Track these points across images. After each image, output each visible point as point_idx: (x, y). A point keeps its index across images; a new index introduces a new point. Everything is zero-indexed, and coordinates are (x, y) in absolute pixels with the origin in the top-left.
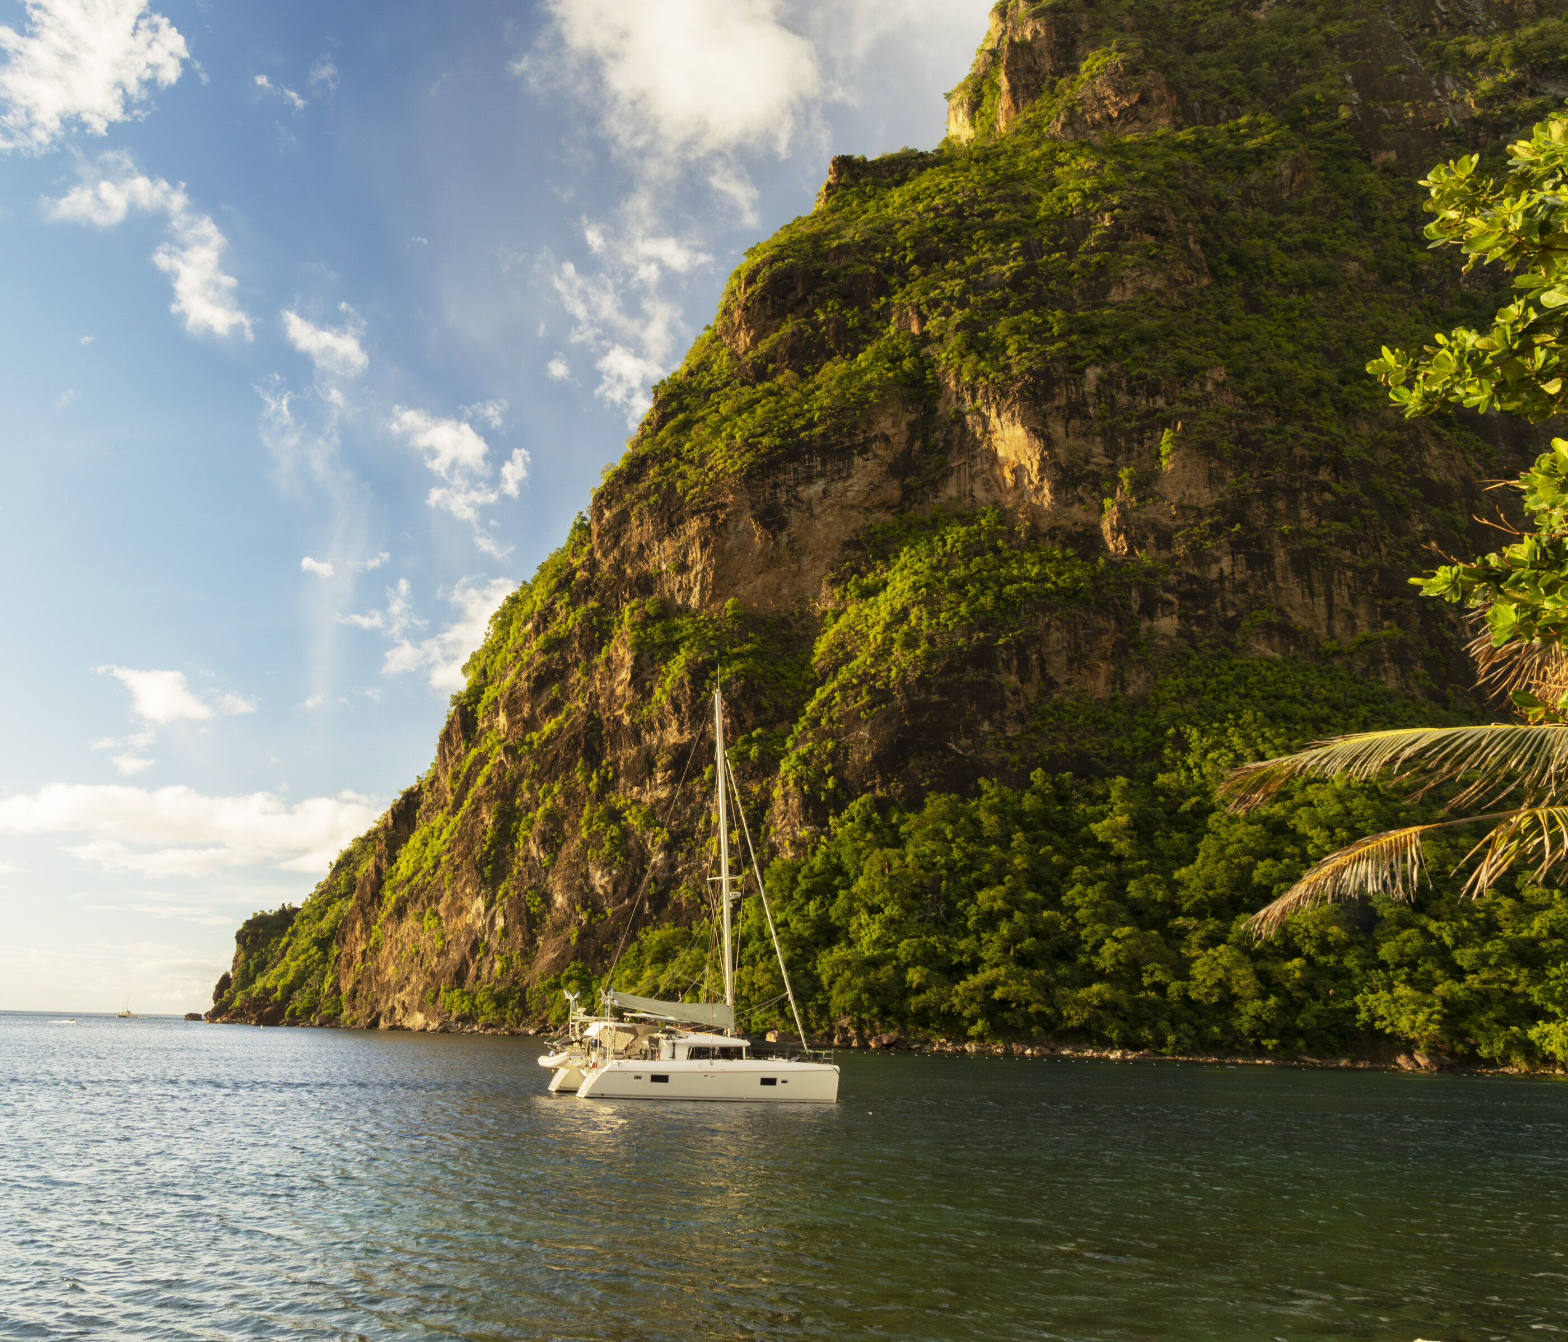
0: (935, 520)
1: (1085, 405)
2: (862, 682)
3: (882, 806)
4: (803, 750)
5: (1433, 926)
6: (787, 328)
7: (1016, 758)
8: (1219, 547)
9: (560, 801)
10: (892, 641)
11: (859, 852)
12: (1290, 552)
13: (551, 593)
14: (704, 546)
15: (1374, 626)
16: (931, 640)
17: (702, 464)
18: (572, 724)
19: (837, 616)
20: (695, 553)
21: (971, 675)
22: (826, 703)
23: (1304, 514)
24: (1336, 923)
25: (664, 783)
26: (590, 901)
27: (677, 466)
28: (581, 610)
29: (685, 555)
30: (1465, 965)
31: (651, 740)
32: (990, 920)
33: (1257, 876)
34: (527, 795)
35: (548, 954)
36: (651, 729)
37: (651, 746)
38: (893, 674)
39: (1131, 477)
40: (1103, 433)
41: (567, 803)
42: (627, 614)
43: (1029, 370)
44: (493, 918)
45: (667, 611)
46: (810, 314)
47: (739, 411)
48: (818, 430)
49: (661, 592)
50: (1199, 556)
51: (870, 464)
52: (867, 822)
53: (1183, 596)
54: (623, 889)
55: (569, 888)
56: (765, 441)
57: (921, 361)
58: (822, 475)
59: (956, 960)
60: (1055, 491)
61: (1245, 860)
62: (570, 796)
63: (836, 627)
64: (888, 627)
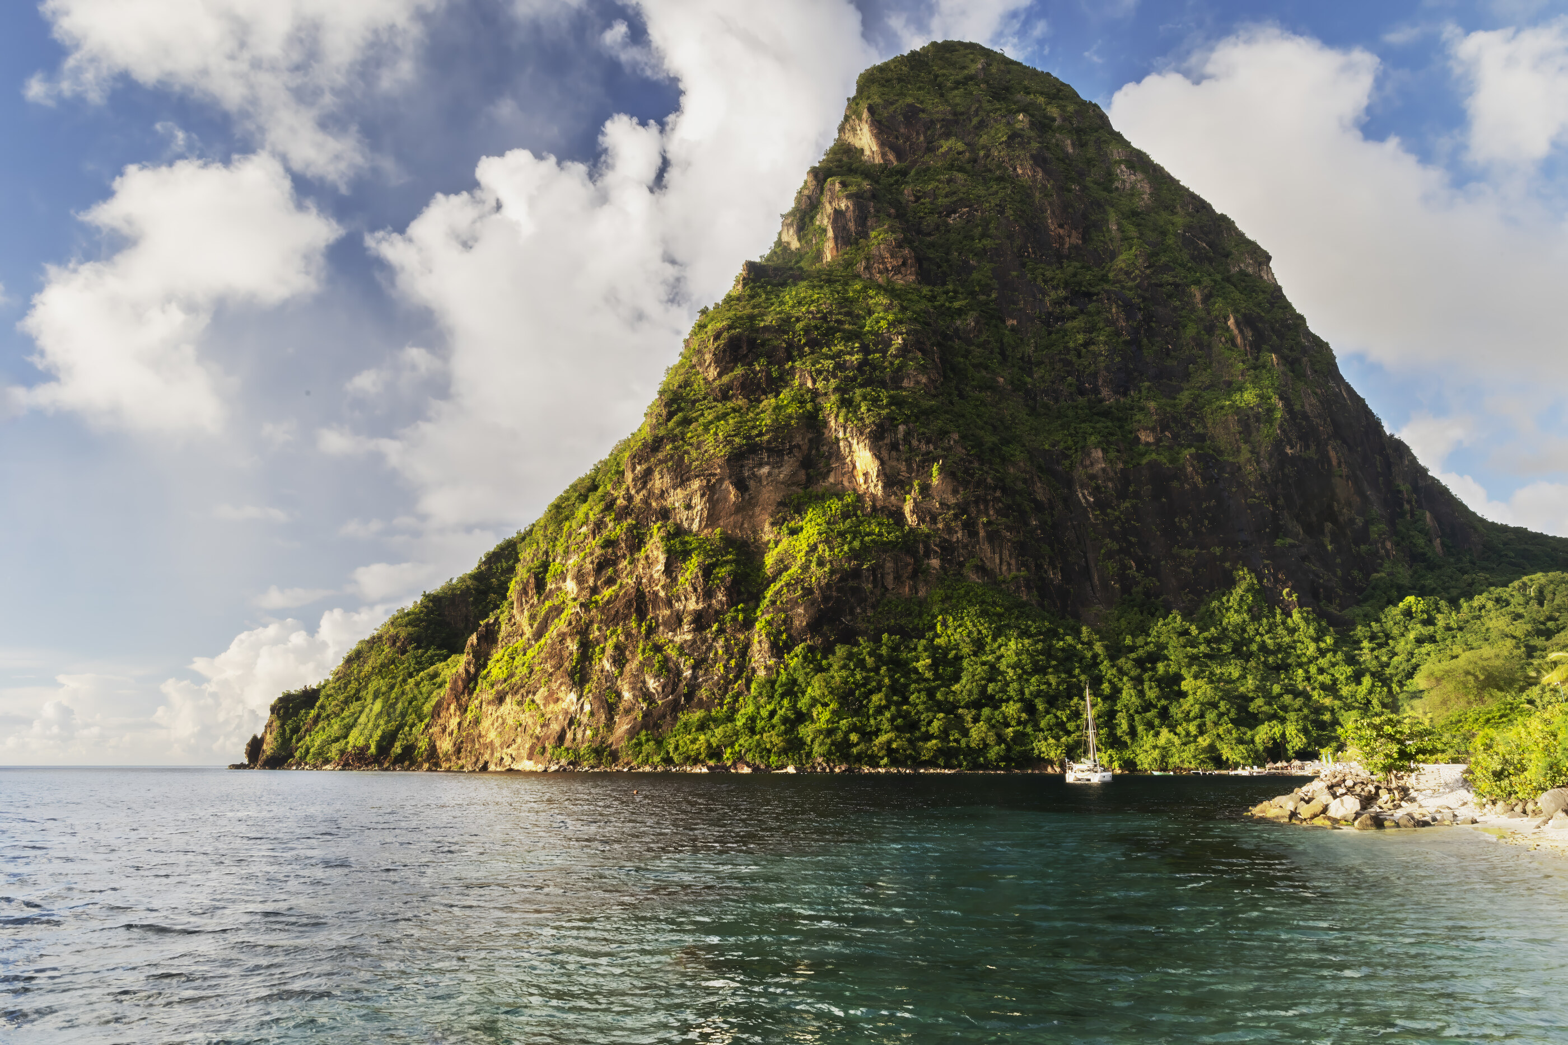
0: (823, 495)
1: (899, 444)
2: (797, 583)
3: (811, 649)
4: (768, 617)
5: (1059, 713)
6: (739, 371)
7: (872, 627)
8: (957, 526)
9: (622, 638)
10: (811, 561)
11: (807, 674)
12: (986, 532)
13: (602, 511)
14: (702, 496)
15: (1019, 570)
16: (831, 562)
17: (698, 448)
18: (625, 593)
19: (777, 543)
20: (696, 500)
21: (851, 583)
22: (778, 592)
23: (991, 512)
24: (1023, 712)
25: (689, 632)
26: (648, 696)
27: (683, 446)
28: (625, 524)
29: (691, 500)
30: (1072, 730)
31: (678, 606)
32: (880, 710)
33: (989, 690)
34: (597, 633)
35: (622, 726)
36: (679, 600)
37: (679, 610)
38: (813, 579)
39: (919, 485)
40: (906, 461)
41: (627, 639)
42: (655, 531)
43: (874, 422)
44: (582, 705)
45: (679, 531)
46: (750, 364)
47: (718, 418)
48: (766, 438)
49: (675, 519)
50: (949, 530)
51: (791, 460)
52: (805, 658)
53: (942, 548)
54: (669, 689)
55: (633, 689)
56: (737, 440)
57: (816, 405)
58: (767, 463)
59: (869, 729)
60: (884, 488)
61: (983, 682)
62: (628, 635)
63: (777, 550)
64: (807, 553)
